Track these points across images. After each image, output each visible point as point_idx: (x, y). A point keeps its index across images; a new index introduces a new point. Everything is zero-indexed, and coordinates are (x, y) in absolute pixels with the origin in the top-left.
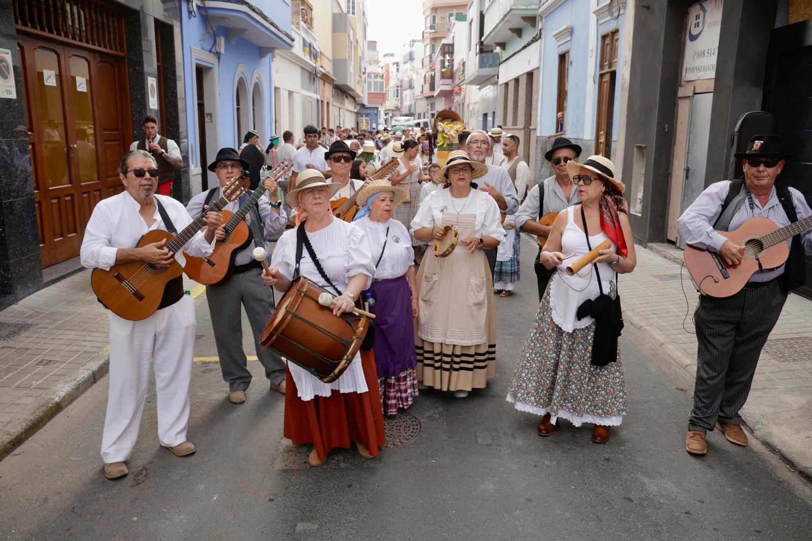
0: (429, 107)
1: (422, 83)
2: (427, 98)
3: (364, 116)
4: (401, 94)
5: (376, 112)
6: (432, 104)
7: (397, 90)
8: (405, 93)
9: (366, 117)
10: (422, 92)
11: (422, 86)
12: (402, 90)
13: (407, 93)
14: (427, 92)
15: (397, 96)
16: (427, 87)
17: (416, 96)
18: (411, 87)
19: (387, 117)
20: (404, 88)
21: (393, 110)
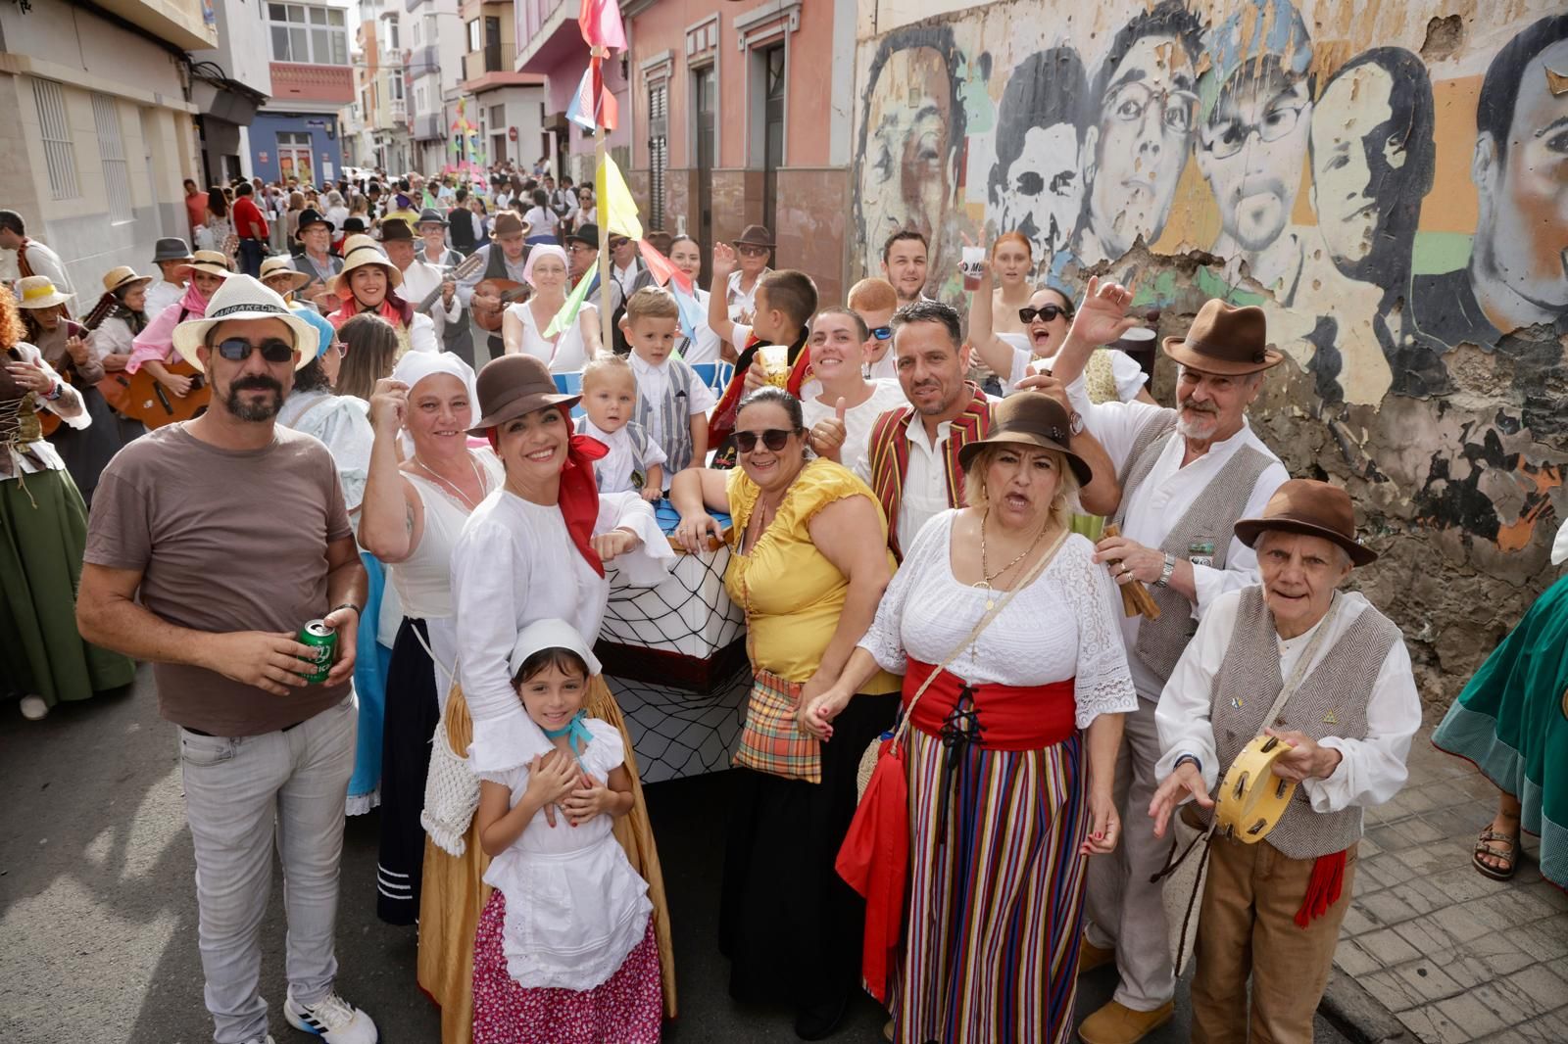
0: (487, 119)
1: (464, 51)
2: (479, 93)
3: (293, 138)
4: (409, 90)
5: (329, 128)
6: (493, 109)
7: (399, 81)
8: (417, 85)
9: (298, 142)
10: (465, 78)
11: (464, 59)
12: (410, 80)
13: (423, 84)
14: (479, 75)
15: (399, 97)
16: (478, 63)
17: (447, 92)
18: (432, 68)
19: (379, 146)
20: (413, 71)
21: (391, 131)
